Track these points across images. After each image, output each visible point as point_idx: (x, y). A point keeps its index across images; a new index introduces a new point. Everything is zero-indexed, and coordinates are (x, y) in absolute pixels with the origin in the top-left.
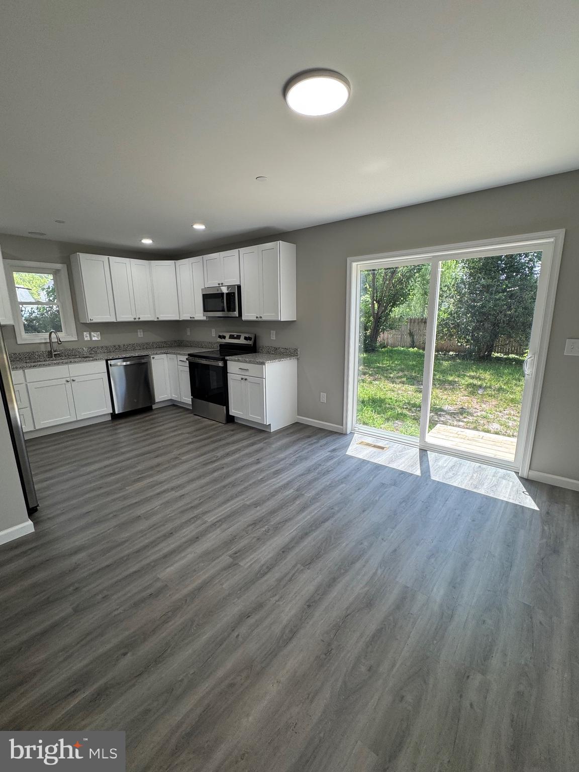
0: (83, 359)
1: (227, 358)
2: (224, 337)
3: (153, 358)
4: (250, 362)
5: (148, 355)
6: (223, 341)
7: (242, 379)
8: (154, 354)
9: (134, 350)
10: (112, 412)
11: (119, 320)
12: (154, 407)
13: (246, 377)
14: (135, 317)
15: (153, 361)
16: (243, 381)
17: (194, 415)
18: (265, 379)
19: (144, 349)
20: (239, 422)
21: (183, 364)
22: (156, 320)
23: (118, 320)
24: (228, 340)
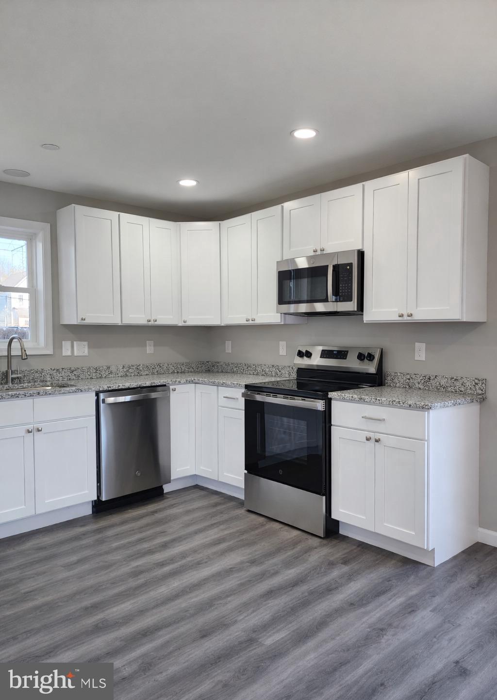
0: (58, 389)
1: (331, 395)
2: (308, 355)
3: (174, 390)
4: (392, 404)
5: (165, 385)
6: (305, 362)
7: (368, 439)
8: (175, 383)
9: (139, 375)
10: (96, 498)
11: (127, 321)
12: (167, 488)
13: (378, 436)
14: (149, 318)
15: (173, 396)
16: (371, 444)
17: (249, 511)
18: (428, 441)
19: (153, 374)
20: (350, 535)
21: (232, 404)
22: (181, 324)
23: (123, 323)
24: (316, 361)
